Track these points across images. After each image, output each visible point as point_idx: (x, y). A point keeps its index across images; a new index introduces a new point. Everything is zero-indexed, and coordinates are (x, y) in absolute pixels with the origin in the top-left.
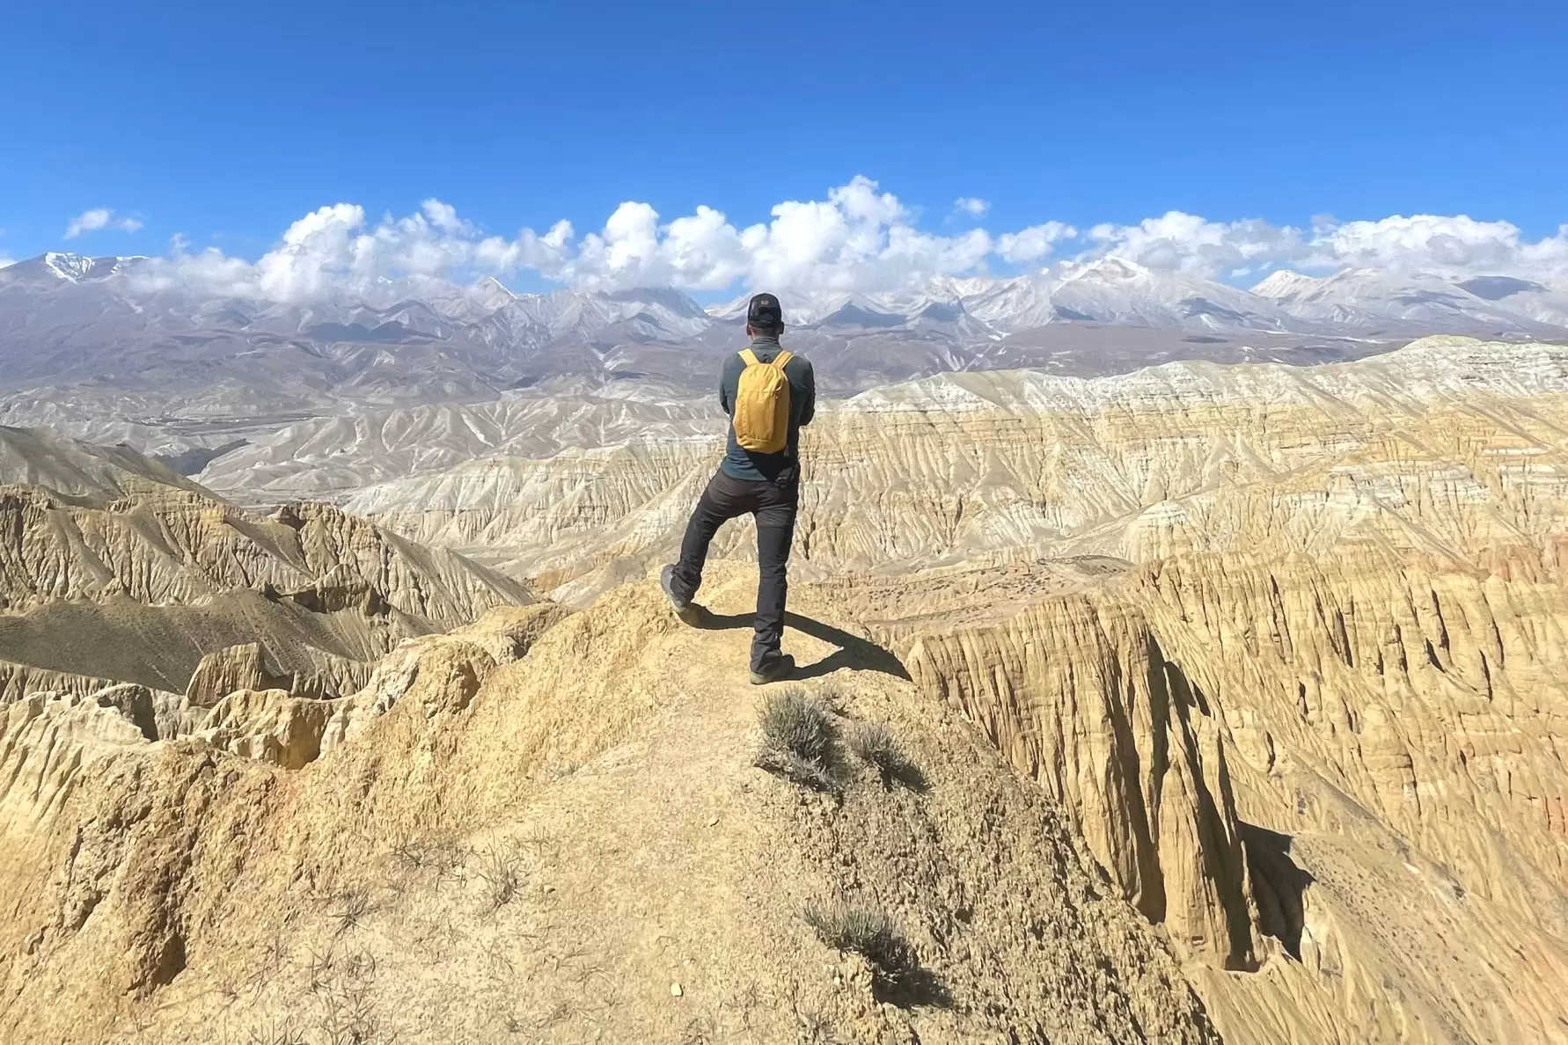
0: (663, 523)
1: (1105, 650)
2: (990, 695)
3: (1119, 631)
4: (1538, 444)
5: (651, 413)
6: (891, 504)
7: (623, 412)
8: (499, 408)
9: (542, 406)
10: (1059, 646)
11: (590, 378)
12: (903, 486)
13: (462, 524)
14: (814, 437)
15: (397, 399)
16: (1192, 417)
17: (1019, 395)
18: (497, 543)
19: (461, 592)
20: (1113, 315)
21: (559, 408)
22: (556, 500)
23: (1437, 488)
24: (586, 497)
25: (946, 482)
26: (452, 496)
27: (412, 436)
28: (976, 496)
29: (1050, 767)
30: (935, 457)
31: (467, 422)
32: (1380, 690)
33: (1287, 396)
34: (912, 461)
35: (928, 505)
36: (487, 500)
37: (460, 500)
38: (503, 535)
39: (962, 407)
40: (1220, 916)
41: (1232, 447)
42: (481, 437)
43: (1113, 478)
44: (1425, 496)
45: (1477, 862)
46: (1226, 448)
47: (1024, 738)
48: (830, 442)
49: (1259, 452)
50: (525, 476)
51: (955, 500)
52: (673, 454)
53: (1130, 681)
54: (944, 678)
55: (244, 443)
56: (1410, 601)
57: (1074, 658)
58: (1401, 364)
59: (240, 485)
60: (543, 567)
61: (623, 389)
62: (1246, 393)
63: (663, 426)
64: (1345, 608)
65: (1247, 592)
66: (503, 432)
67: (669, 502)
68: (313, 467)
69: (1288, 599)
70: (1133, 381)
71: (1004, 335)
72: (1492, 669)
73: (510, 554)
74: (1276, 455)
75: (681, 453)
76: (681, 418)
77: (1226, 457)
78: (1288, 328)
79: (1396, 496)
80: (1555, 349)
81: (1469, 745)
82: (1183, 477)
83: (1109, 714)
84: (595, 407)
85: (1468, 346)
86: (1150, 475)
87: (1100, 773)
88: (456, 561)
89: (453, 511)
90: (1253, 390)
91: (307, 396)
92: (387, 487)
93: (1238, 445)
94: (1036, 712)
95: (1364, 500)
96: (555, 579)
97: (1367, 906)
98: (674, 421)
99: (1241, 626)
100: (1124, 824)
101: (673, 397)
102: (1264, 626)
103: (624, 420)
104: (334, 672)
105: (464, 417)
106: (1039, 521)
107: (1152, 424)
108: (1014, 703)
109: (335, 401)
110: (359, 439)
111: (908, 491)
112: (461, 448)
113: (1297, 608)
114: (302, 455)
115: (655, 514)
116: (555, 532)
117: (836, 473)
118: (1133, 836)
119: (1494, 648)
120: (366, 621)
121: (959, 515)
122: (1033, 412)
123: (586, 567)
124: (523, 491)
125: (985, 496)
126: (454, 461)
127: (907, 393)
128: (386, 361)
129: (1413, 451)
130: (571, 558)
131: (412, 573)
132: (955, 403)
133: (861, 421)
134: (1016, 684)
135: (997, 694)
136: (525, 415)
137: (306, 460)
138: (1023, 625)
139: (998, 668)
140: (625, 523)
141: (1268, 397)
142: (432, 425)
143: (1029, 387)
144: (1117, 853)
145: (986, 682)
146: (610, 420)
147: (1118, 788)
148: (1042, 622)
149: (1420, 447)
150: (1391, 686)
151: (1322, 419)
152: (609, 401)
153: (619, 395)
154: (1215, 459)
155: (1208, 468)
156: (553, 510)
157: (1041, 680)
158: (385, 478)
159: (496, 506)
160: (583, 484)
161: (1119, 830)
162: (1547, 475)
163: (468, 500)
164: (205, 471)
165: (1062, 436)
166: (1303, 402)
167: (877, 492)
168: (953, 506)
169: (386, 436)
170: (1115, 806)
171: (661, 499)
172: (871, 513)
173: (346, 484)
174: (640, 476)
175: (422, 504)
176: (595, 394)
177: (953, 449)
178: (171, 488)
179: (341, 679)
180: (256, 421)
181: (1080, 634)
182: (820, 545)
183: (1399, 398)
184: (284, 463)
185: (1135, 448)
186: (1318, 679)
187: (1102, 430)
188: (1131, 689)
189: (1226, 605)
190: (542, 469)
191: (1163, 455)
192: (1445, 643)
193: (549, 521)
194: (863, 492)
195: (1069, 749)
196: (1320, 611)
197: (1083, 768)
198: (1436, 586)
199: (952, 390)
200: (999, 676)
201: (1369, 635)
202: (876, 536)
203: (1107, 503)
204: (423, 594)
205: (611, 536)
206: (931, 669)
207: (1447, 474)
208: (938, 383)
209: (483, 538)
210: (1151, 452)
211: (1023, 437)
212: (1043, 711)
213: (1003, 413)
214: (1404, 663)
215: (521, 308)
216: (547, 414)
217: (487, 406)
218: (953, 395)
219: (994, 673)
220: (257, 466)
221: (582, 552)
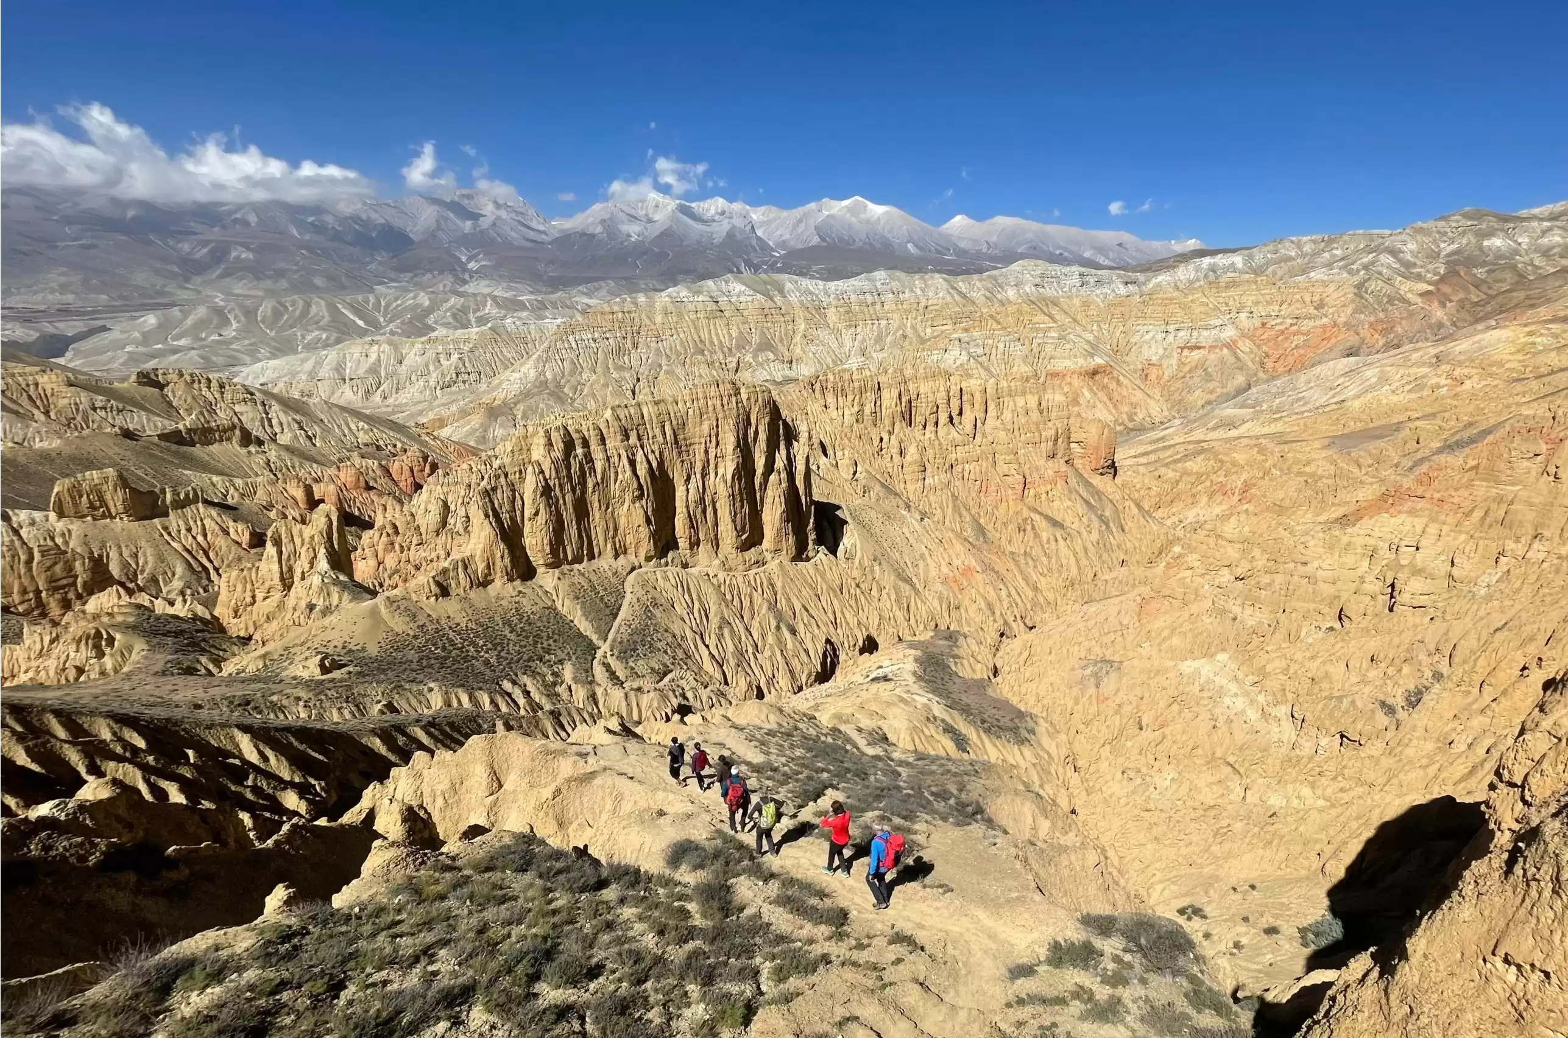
0: (524, 381)
1: (741, 411)
2: (661, 439)
3: (753, 401)
4: (1055, 322)
5: (514, 305)
6: (693, 364)
7: (489, 303)
8: (372, 299)
9: (414, 298)
10: (710, 409)
11: (456, 277)
12: (702, 352)
13: (355, 389)
14: (637, 320)
15: (266, 291)
16: (886, 307)
17: (781, 291)
18: (390, 401)
19: (346, 432)
20: (854, 241)
21: (430, 299)
22: (436, 369)
23: (1001, 346)
24: (461, 365)
25: (730, 350)
26: (339, 368)
27: (291, 322)
28: (749, 358)
29: (699, 476)
30: (722, 332)
31: (344, 311)
32: (922, 438)
33: (941, 295)
34: (707, 336)
35: (717, 364)
36: (374, 370)
37: (348, 371)
38: (394, 395)
39: (742, 299)
40: (791, 539)
41: (905, 326)
42: (361, 323)
43: (834, 345)
44: (994, 351)
45: (943, 510)
46: (903, 326)
47: (682, 461)
48: (648, 322)
49: (920, 329)
50: (404, 352)
51: (735, 360)
52: (530, 333)
53: (756, 428)
54: (626, 430)
55: (104, 329)
56: (949, 392)
57: (720, 416)
58: (1005, 276)
59: (115, 365)
60: (431, 415)
61: (488, 286)
62: (919, 292)
63: (525, 314)
64: (914, 397)
65: (862, 391)
66: (382, 319)
67: (528, 366)
68: (193, 349)
69: (885, 394)
70: (855, 283)
71: (783, 252)
72: (979, 424)
73: (404, 409)
74: (929, 330)
75: (536, 332)
76: (540, 309)
77: (901, 332)
78: (956, 255)
79: (980, 351)
80: (1083, 269)
81: (957, 460)
82: (875, 344)
83: (738, 445)
84: (462, 300)
85: (1042, 266)
86: (856, 343)
87: (729, 477)
88: (336, 410)
89: (344, 380)
90: (923, 290)
91: (164, 286)
92: (272, 363)
93: (909, 325)
94: (692, 448)
95: (963, 353)
96: (442, 423)
97: (877, 531)
98: (533, 311)
99: (856, 409)
100: (742, 501)
101: (531, 293)
102: (868, 409)
103: (489, 308)
104: (219, 486)
105: (340, 306)
106: (788, 372)
107: (862, 312)
108: (676, 442)
109: (199, 292)
110: (235, 325)
111: (703, 355)
112: (343, 331)
113: (889, 398)
114: (178, 337)
115: (517, 375)
116: (438, 392)
117: (653, 344)
118: (746, 507)
119: (983, 415)
120: (244, 451)
121: (737, 371)
122: (790, 304)
123: (464, 413)
124: (405, 362)
125: (755, 357)
126: (338, 341)
127: (705, 289)
128: (243, 256)
129: (995, 326)
130: (454, 408)
131: (294, 419)
132: (738, 296)
133: (671, 308)
134: (680, 432)
135: (665, 438)
136: (399, 306)
137: (183, 342)
138: (687, 398)
139: (667, 424)
140: (496, 382)
141: (930, 294)
142: (308, 313)
143: (788, 286)
144: (735, 516)
145: (658, 431)
146: (478, 310)
147: (740, 484)
148: (700, 395)
149: (999, 323)
150: (928, 435)
151: (957, 309)
152: (474, 295)
153: (487, 291)
154: (895, 333)
155: (889, 339)
156: (434, 375)
157: (698, 429)
158: (274, 356)
159: (383, 374)
160: (456, 356)
161: (738, 504)
162: (1053, 338)
163: (356, 370)
164: (69, 354)
165: (806, 319)
166: (949, 299)
167: (683, 357)
168: (734, 365)
169: (263, 321)
170: (737, 492)
171: (522, 365)
172: (679, 371)
173: (234, 362)
174: (505, 350)
175: (312, 375)
176: (461, 289)
177: (735, 328)
178: (14, 364)
179: (227, 492)
180: (112, 310)
181: (725, 402)
182: (643, 391)
183: (999, 296)
184: (160, 346)
185: (850, 326)
186: (890, 433)
187: (832, 315)
188: (756, 433)
189: (850, 398)
190: (418, 346)
191: (866, 332)
192: (960, 414)
193: (432, 383)
194: (673, 357)
195: (712, 466)
196: (900, 399)
197: (720, 475)
198: (964, 385)
199: (737, 287)
200: (668, 428)
201: (922, 411)
202: (682, 385)
203: (829, 360)
204: (310, 433)
205: (484, 392)
206: (616, 424)
207: (1007, 338)
208: (727, 282)
209: (377, 398)
210: (859, 329)
211: (782, 319)
212: (697, 447)
213: (770, 304)
214: (937, 424)
215: (376, 211)
216: (418, 305)
217: (360, 298)
218: (737, 290)
219: (663, 427)
220: (128, 349)
221: (462, 403)
